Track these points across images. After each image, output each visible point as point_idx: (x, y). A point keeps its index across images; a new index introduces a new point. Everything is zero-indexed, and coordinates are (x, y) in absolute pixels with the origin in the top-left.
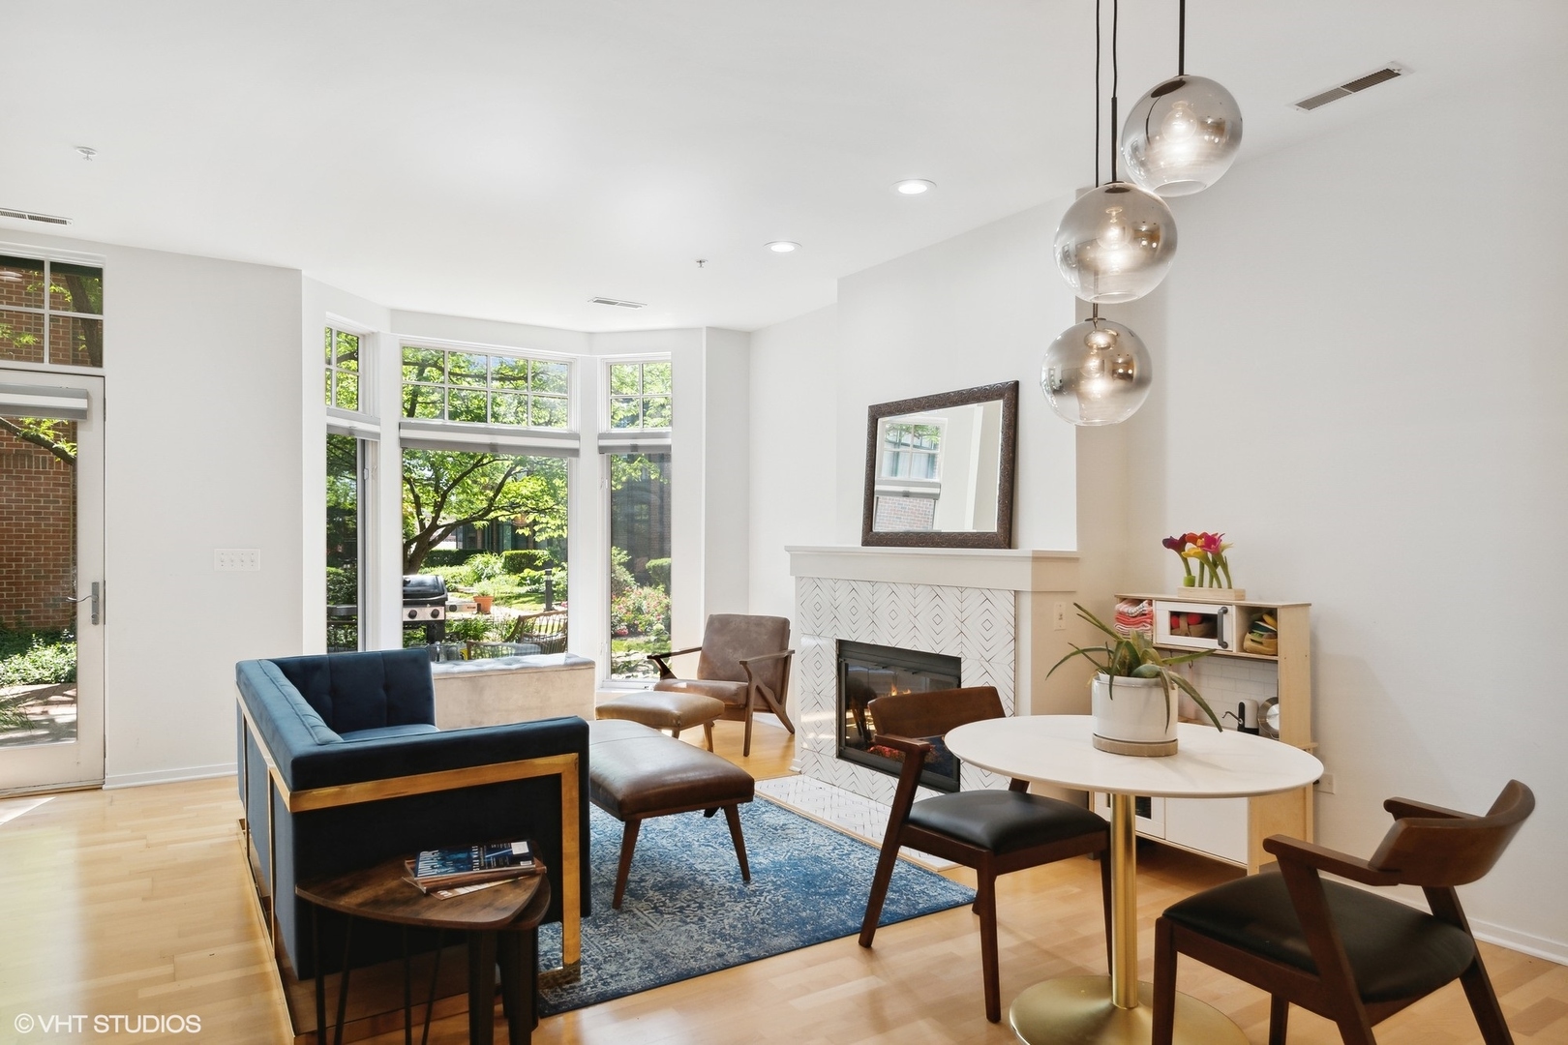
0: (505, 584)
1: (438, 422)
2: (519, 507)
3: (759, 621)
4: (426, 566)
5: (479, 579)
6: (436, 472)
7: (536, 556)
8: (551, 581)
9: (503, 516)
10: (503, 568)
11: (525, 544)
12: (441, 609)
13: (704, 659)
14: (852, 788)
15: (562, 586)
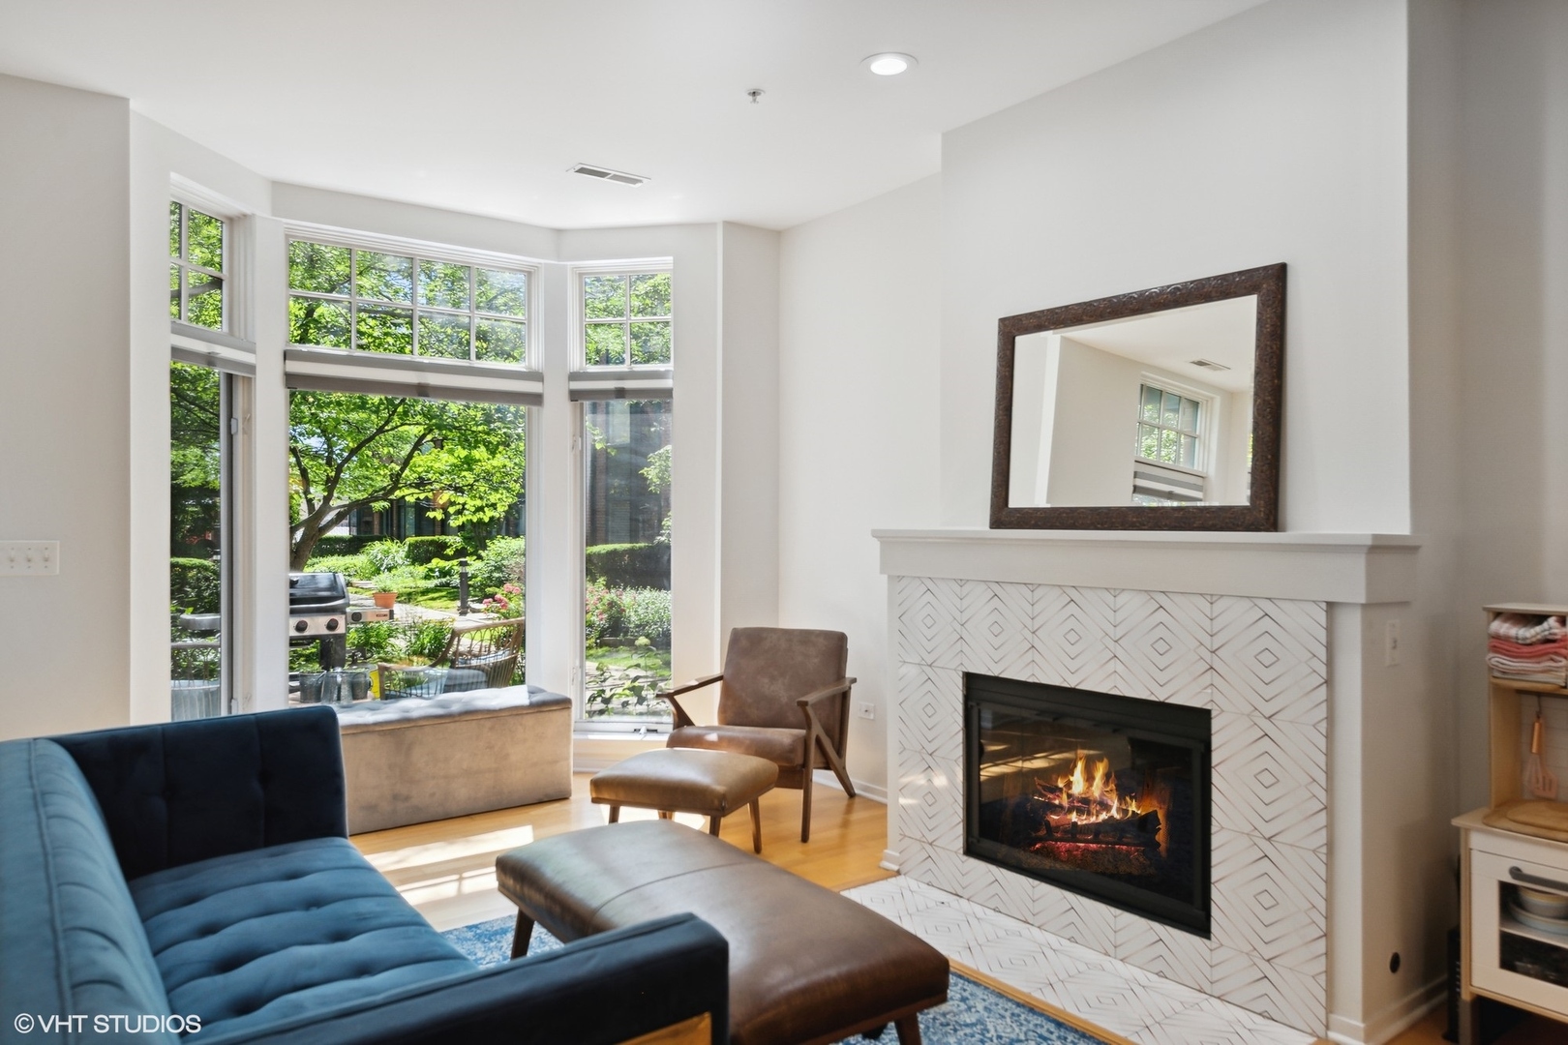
0: (407, 577)
1: (343, 351)
2: (431, 484)
3: (806, 637)
4: (314, 556)
5: (378, 571)
6: (328, 441)
7: (446, 543)
8: (467, 573)
9: (411, 496)
10: (407, 557)
11: (431, 529)
12: (341, 620)
13: (726, 693)
14: (994, 903)
15: (479, 579)
